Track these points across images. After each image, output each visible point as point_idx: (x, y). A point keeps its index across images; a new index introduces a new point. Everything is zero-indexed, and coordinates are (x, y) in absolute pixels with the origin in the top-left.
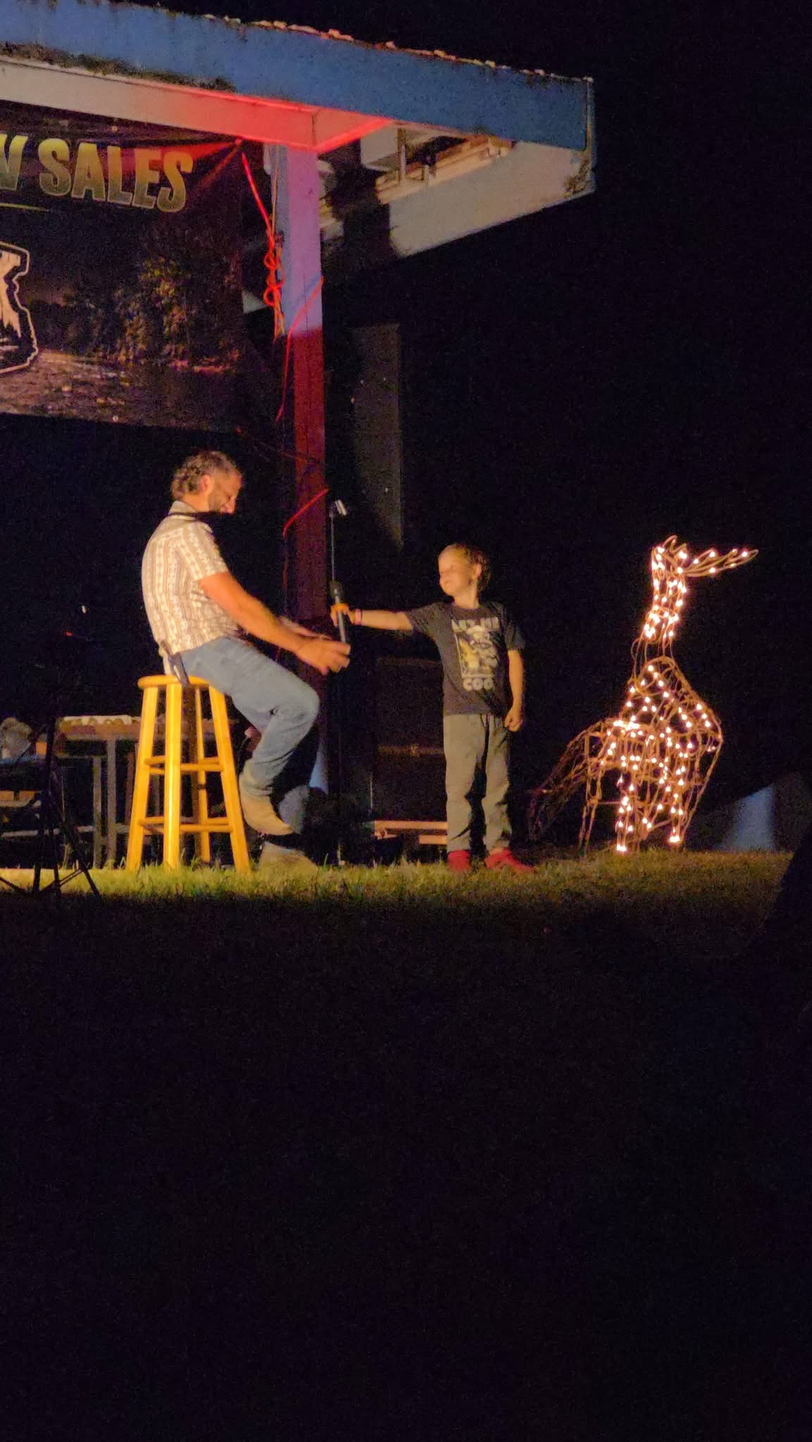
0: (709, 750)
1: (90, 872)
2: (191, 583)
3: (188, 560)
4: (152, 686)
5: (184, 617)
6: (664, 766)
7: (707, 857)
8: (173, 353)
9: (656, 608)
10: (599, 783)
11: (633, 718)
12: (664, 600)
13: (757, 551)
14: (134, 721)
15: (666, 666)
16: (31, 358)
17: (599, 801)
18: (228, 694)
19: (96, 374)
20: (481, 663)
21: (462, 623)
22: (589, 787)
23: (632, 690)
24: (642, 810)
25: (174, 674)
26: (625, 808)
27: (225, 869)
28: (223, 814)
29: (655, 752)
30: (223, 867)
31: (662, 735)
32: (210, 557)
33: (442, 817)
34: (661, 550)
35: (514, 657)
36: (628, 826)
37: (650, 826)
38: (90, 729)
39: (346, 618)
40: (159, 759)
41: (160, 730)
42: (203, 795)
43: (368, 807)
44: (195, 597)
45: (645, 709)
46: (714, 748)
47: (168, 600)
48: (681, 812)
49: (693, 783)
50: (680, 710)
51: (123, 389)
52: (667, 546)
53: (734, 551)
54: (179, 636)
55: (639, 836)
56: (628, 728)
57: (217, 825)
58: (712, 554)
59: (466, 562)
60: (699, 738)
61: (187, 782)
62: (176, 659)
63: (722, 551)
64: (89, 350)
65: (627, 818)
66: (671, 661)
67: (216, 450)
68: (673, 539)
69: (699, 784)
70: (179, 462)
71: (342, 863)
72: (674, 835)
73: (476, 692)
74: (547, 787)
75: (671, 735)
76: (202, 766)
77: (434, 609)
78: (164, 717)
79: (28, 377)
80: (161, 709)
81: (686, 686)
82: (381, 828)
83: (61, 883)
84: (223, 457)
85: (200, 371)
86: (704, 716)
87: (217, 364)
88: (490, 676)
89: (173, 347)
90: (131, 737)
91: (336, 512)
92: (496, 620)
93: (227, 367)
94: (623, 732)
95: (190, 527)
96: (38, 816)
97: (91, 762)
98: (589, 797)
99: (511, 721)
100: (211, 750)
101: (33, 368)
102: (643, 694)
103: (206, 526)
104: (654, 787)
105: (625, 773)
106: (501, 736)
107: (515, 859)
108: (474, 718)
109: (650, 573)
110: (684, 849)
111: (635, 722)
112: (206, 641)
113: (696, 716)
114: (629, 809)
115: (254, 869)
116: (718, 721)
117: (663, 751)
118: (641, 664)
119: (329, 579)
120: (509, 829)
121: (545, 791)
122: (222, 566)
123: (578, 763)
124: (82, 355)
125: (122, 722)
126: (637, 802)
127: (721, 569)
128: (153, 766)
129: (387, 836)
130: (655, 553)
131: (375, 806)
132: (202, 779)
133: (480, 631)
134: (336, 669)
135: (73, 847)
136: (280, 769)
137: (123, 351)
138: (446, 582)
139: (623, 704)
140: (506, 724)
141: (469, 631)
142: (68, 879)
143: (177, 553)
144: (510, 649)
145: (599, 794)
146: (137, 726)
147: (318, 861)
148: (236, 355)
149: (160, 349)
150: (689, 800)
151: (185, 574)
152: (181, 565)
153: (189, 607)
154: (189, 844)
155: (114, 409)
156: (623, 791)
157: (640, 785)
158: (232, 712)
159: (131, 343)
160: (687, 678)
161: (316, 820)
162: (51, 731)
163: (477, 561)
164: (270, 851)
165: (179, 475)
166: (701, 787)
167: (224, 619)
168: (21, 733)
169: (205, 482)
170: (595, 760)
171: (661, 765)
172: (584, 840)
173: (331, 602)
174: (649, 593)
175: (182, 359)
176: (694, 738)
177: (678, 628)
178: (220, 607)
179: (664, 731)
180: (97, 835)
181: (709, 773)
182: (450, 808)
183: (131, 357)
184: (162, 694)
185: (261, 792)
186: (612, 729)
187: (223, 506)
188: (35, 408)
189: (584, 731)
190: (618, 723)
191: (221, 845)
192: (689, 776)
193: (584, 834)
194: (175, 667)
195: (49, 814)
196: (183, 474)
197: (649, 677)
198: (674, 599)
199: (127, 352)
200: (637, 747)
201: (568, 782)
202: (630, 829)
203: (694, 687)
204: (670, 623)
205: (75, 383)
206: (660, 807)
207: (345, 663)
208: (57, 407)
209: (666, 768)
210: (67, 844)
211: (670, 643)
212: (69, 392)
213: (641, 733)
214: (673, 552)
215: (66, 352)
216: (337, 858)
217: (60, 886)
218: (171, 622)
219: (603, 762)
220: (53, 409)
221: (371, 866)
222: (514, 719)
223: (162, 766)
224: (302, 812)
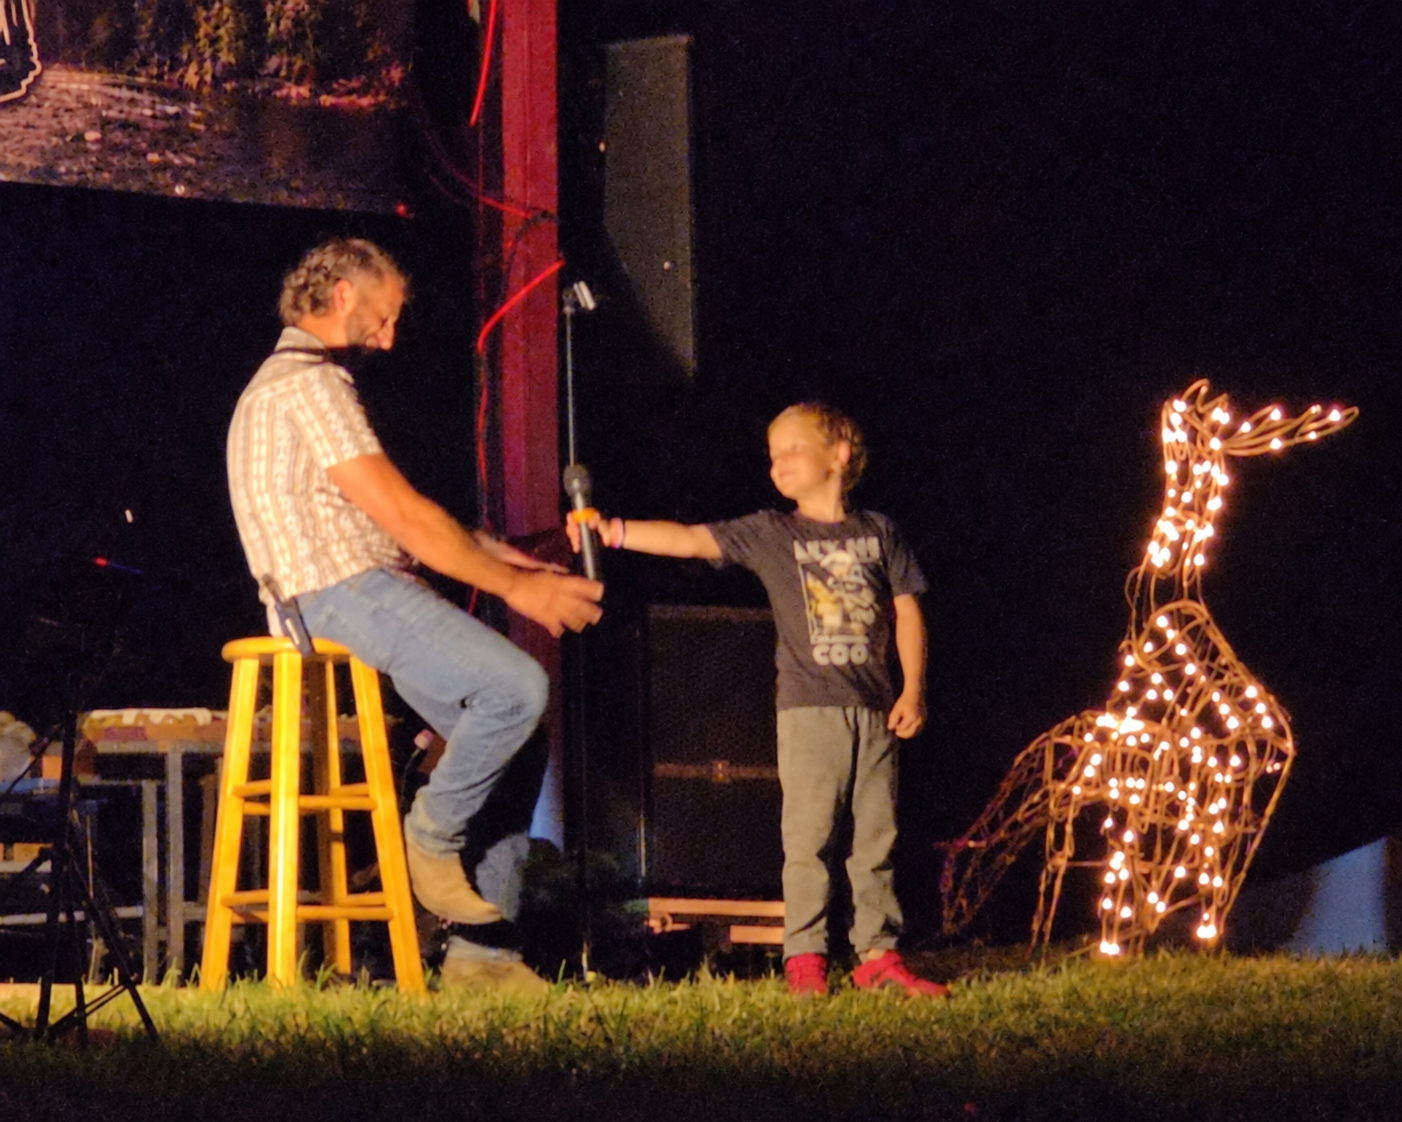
0: (1269, 770)
1: (140, 989)
2: (316, 473)
3: (311, 434)
4: (249, 656)
5: (304, 534)
6: (1188, 798)
7: (1264, 968)
8: (283, 73)
9: (1170, 511)
10: (1069, 828)
11: (1132, 711)
12: (1187, 497)
13: (1356, 410)
14: (214, 719)
15: (1191, 618)
16: (30, 79)
17: (1069, 860)
18: (383, 670)
19: (145, 109)
20: (846, 618)
21: (813, 547)
22: (1051, 835)
23: (1130, 661)
24: (1148, 877)
25: (287, 634)
26: (1117, 873)
27: (378, 988)
28: (375, 885)
29: (1171, 772)
30: (375, 983)
31: (1184, 743)
32: (349, 427)
33: (775, 893)
34: (1180, 405)
35: (906, 608)
36: (1122, 906)
37: (1161, 908)
38: (136, 732)
39: (595, 536)
40: (259, 787)
41: (262, 736)
42: (339, 853)
43: (635, 875)
44: (324, 498)
45: (1151, 695)
46: (1277, 766)
47: (276, 504)
48: (1218, 882)
49: (1239, 828)
50: (1216, 697)
51: (195, 136)
52: (1192, 400)
53: (1315, 409)
54: (295, 566)
55: (1141, 926)
56: (1123, 730)
57: (364, 907)
58: (1276, 414)
59: (820, 437)
60: (1252, 748)
61: (311, 827)
62: (292, 608)
63: (1294, 410)
64: (132, 62)
65: (1121, 893)
66: (1200, 611)
67: (359, 236)
68: (1203, 386)
69: (1251, 829)
70: (294, 260)
71: (590, 976)
72: (1207, 923)
73: (837, 669)
74: (975, 838)
75: (1199, 742)
76: (337, 800)
77: (761, 519)
78: (270, 711)
79: (23, 114)
80: (265, 696)
81: (1227, 654)
82: (662, 913)
83: (88, 1010)
84: (372, 250)
85: (332, 105)
86: (1261, 708)
87: (362, 92)
88: (861, 640)
89: (285, 60)
90: (208, 749)
91: (577, 304)
92: (874, 542)
93: (382, 98)
94: (1114, 736)
95: (313, 373)
96: (45, 888)
97: (140, 789)
98: (1052, 855)
99: (901, 719)
100: (354, 770)
101: (33, 99)
102: (1149, 669)
103: (342, 373)
104: (1169, 833)
105: (1116, 809)
106: (882, 745)
107: (910, 971)
108: (833, 713)
109: (1160, 448)
110: (1224, 952)
111: (1134, 718)
112: (343, 577)
113: (1246, 706)
114: (1125, 875)
115: (431, 988)
116: (1286, 718)
117: (1185, 773)
118: (1144, 613)
119: (563, 462)
120: (898, 918)
121: (972, 844)
122: (372, 445)
123: (1033, 790)
124: (121, 70)
125: (195, 719)
126: (1137, 862)
127: (1291, 442)
128: (248, 799)
129: (670, 927)
130: (1170, 410)
131: (649, 870)
132: (337, 823)
133: (844, 560)
134: (577, 626)
135: (107, 944)
136: (478, 804)
137: (193, 68)
138: (782, 475)
139: (1113, 687)
140: (891, 726)
141: (825, 562)
142: (101, 1002)
143: (290, 420)
144: (898, 595)
145: (1068, 850)
146: (220, 729)
147: (548, 972)
148: (396, 74)
149: (261, 62)
150: (1233, 857)
151: (304, 456)
152: (298, 442)
153: (312, 514)
154: (314, 941)
155: (178, 175)
156: (1111, 842)
157: (1145, 830)
158: (392, 701)
159: (207, 54)
160: (1228, 639)
161: (542, 895)
162: (69, 735)
163: (841, 436)
164: (461, 953)
165: (295, 280)
166: (1254, 836)
167: (374, 538)
168: (18, 740)
169: (341, 291)
170: (1062, 786)
171: (1182, 795)
172: (1041, 934)
173: (567, 505)
174: (1160, 482)
175: (298, 82)
176: (1241, 748)
177: (1213, 549)
178: (369, 518)
179: (1185, 734)
180: (150, 922)
181: (1270, 810)
182: (790, 875)
183: (208, 78)
184: (267, 672)
185: (443, 846)
186: (1095, 731)
187: (374, 335)
188: (34, 171)
189: (1044, 735)
190: (1105, 720)
191: (372, 943)
192: (1233, 816)
193: (1041, 923)
194: (288, 623)
195: (66, 889)
196: (301, 281)
197: (1158, 638)
198: (1205, 497)
199: (201, 67)
200: (1138, 763)
201: (1016, 825)
202: (1126, 913)
203: (1241, 656)
204: (1197, 539)
205: (105, 124)
206: (1180, 872)
207: (596, 616)
208: (75, 169)
209: (1192, 802)
210: (97, 937)
211: (1198, 573)
212: (97, 141)
213: (1146, 739)
214: (1201, 410)
215: (91, 67)
216: (582, 968)
217: (87, 1015)
218: (279, 543)
219: (1077, 790)
220: (69, 172)
221: (644, 983)
222: (906, 717)
223: (265, 798)
224: (518, 883)
